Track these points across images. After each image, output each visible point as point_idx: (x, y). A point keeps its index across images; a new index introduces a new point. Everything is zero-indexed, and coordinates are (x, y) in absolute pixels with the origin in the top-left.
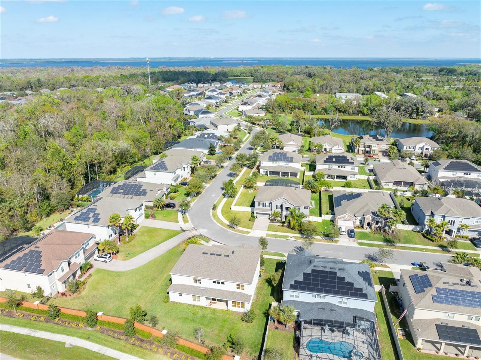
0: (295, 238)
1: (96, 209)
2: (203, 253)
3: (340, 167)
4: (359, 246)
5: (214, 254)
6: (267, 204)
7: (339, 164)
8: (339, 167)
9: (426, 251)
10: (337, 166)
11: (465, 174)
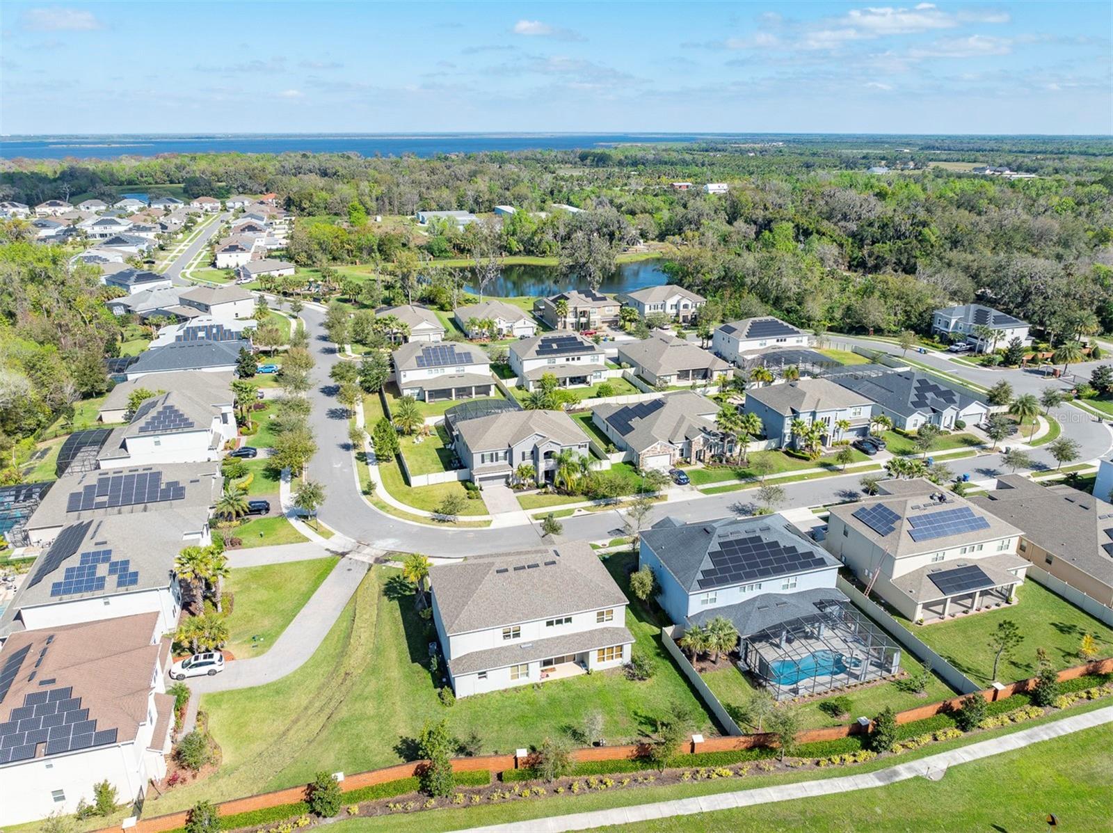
0: (588, 510)
1: (109, 552)
2: (498, 572)
3: (570, 358)
4: (705, 496)
5: (523, 568)
6: (501, 454)
7: (566, 354)
8: (568, 360)
9: (809, 478)
10: (565, 359)
11: (778, 341)
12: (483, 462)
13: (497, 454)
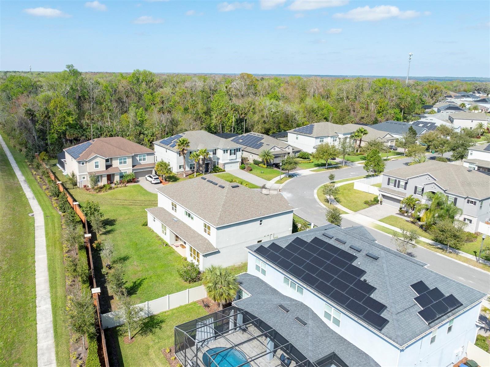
1: (181, 137)
6: (402, 183)
12: (388, 184)
13: (399, 182)
